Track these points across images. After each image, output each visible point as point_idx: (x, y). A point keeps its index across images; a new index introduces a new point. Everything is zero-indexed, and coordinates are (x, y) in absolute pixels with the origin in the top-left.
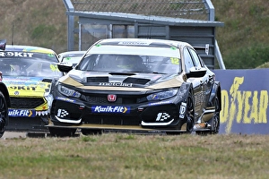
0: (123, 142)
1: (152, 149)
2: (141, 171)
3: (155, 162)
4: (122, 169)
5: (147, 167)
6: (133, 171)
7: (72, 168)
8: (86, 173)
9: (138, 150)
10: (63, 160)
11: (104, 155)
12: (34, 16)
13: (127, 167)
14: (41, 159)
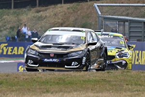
0: (125, 73)
1: (138, 77)
2: (134, 86)
3: (140, 82)
4: (125, 86)
5: (136, 84)
6: (130, 86)
7: (103, 85)
8: (109, 87)
9: (132, 77)
10: (99, 81)
11: (116, 79)
12: (83, 18)
13: (127, 85)
14: (89, 81)
